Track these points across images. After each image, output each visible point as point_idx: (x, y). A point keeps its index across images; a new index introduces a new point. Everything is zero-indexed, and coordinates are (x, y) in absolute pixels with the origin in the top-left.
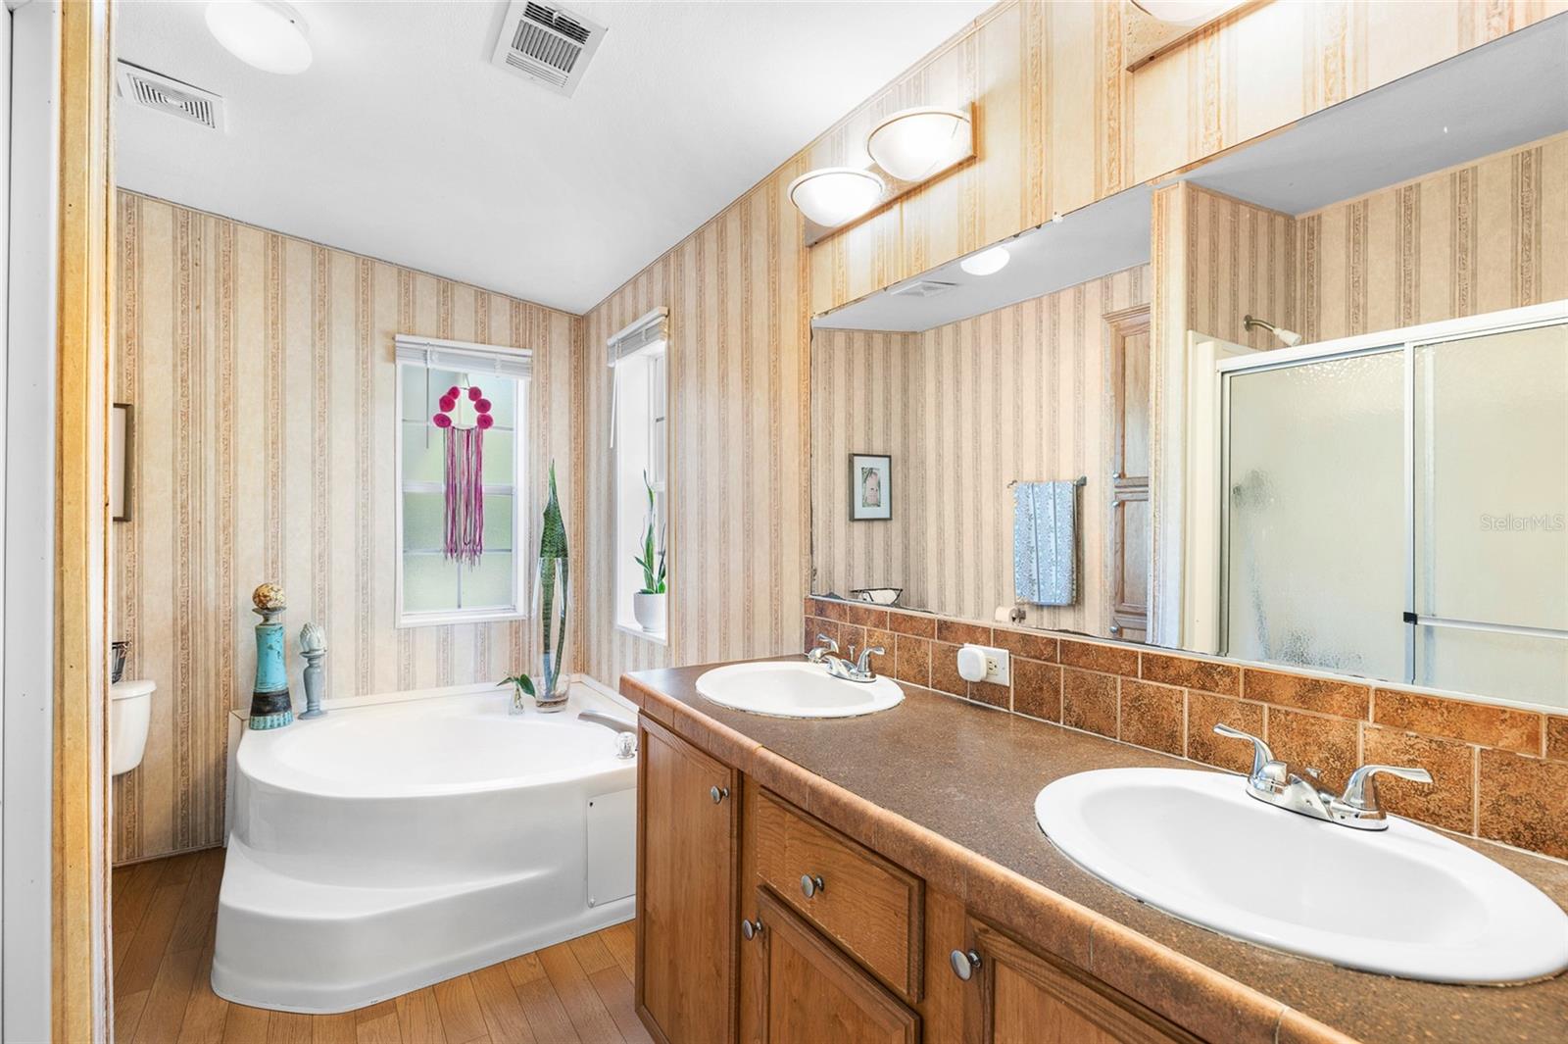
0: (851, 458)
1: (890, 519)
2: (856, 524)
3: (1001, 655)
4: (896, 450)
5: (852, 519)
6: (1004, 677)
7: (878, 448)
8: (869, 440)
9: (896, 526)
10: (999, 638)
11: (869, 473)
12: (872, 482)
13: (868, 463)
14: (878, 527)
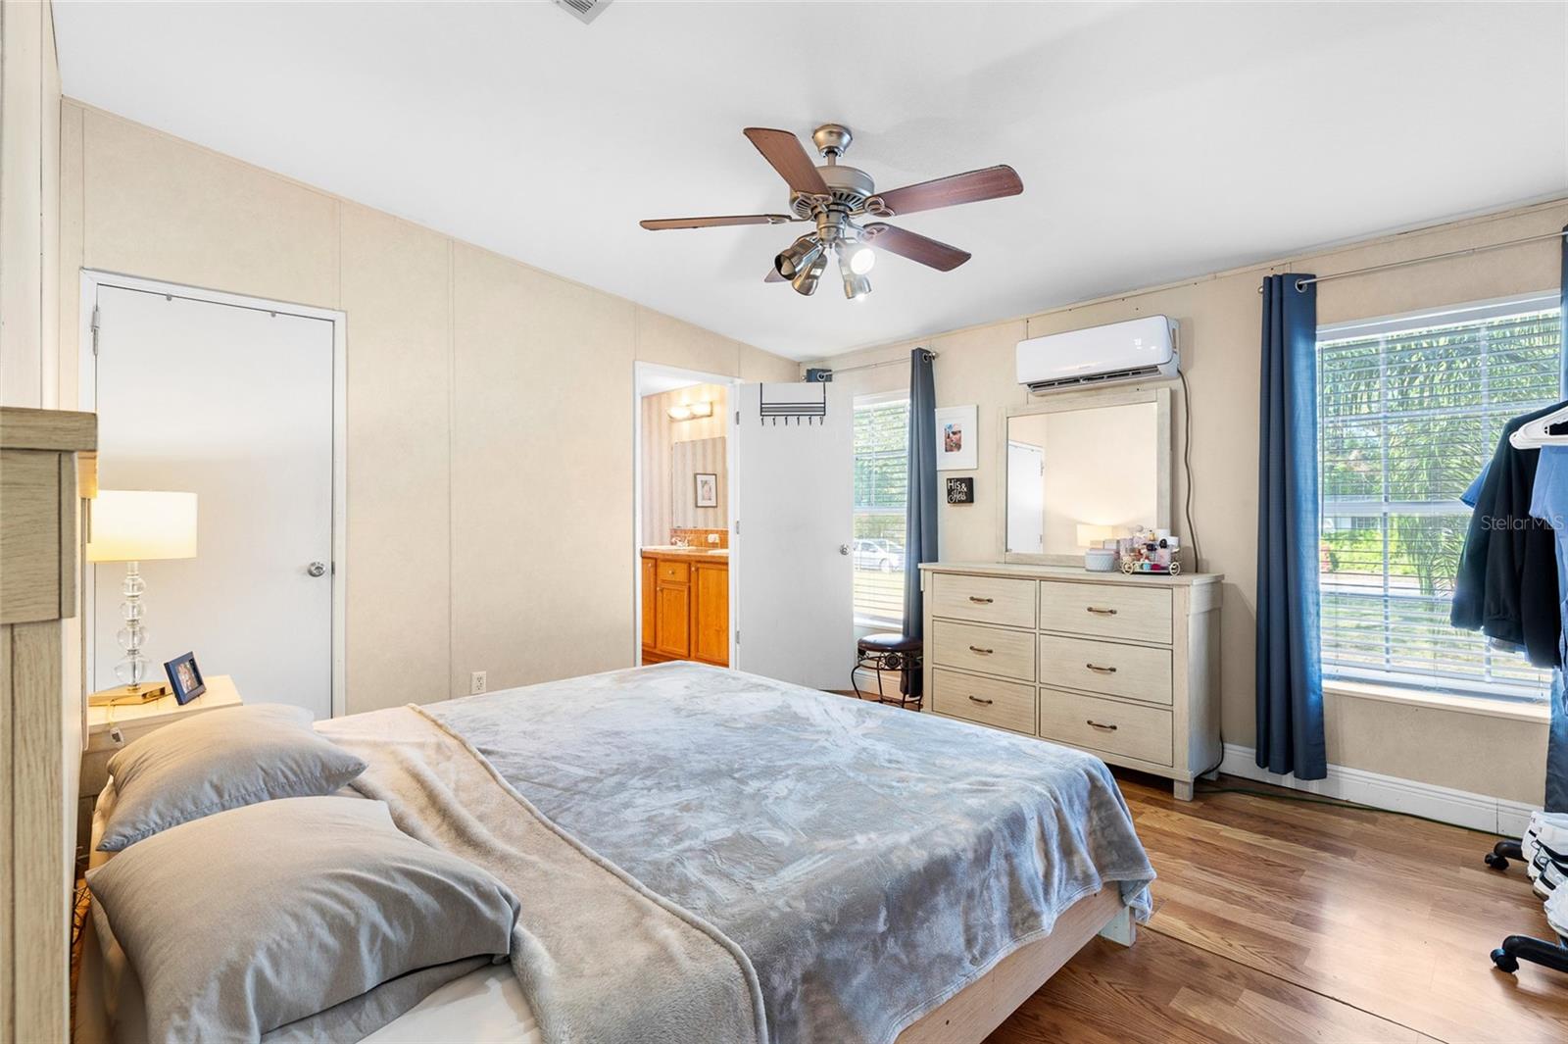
0: (695, 475)
1: (716, 507)
2: (699, 509)
3: (717, 536)
4: (719, 472)
5: (697, 506)
6: (717, 541)
7: (710, 471)
8: (704, 467)
9: (720, 510)
10: (717, 532)
11: (705, 483)
12: (706, 487)
13: (705, 478)
14: (711, 510)
